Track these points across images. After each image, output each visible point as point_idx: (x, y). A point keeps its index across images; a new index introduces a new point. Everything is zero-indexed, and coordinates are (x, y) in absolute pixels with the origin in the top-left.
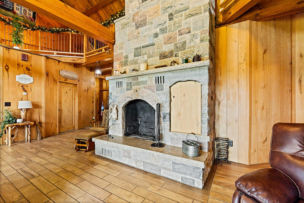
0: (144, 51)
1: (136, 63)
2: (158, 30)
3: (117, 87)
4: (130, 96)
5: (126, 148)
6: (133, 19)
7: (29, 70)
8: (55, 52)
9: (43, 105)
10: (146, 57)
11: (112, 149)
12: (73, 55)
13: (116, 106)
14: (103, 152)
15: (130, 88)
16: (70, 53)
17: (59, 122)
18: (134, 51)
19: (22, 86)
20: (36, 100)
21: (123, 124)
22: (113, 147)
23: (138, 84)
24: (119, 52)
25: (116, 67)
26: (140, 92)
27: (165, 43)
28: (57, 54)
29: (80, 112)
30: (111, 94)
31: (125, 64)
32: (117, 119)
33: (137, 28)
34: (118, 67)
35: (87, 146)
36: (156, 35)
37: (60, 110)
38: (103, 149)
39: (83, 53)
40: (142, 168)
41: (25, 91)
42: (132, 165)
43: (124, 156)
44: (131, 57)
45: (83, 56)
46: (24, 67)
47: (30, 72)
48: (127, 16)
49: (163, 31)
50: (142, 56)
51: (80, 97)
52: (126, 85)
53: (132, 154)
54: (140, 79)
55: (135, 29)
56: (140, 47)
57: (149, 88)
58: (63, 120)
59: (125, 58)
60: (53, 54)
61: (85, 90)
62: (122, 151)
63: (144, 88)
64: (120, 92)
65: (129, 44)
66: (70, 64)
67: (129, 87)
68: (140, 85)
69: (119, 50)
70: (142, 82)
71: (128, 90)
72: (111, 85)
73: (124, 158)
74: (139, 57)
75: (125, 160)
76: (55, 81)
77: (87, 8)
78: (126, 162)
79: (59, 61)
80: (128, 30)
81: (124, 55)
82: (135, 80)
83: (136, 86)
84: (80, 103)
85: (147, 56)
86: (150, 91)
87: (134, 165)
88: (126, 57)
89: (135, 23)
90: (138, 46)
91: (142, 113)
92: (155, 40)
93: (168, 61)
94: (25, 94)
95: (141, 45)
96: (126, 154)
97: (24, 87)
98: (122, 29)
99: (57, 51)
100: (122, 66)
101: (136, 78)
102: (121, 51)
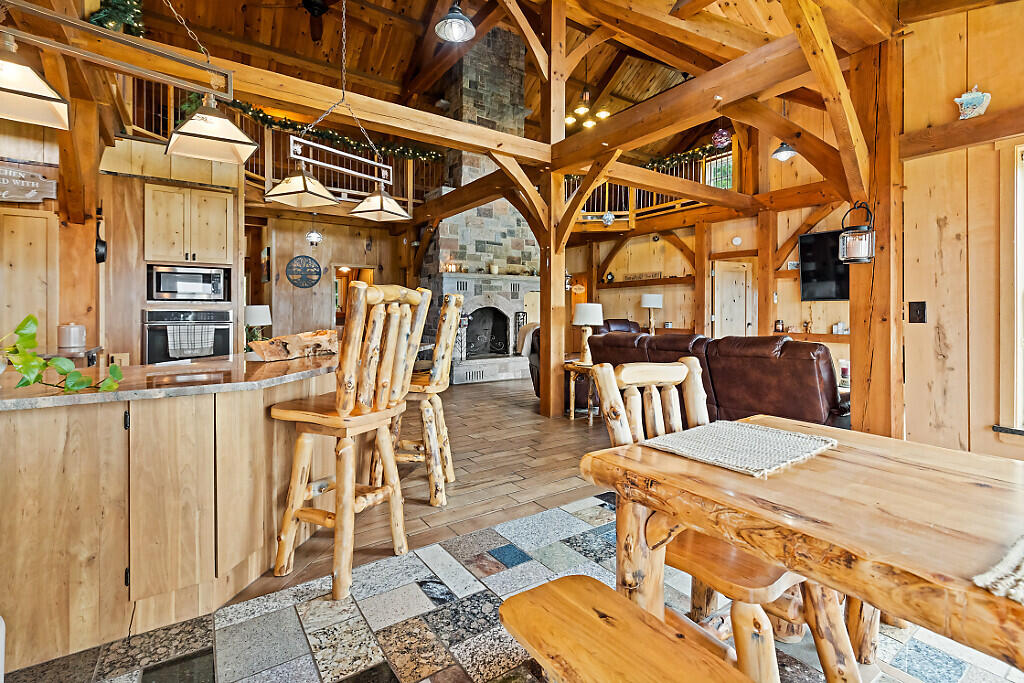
0: (489, 247)
1: (478, 259)
2: (505, 230)
3: (458, 289)
4: (480, 302)
10: (492, 256)
11: (484, 369)
15: (480, 293)
18: (475, 243)
23: (491, 288)
24: (451, 236)
25: (446, 257)
26: (493, 298)
27: (513, 248)
31: (462, 256)
33: (480, 215)
34: (449, 258)
36: (504, 235)
44: (471, 250)
49: (511, 233)
50: (486, 254)
52: (473, 288)
54: (494, 283)
55: (476, 214)
56: (484, 242)
57: (505, 295)
59: (461, 249)
62: (498, 366)
63: (499, 294)
65: (467, 230)
67: (478, 291)
68: (493, 290)
69: (451, 234)
70: (496, 287)
71: (475, 294)
72: (448, 285)
73: (500, 375)
74: (483, 253)
81: (460, 243)
82: (487, 283)
83: (488, 291)
85: (493, 254)
86: (505, 299)
88: (463, 248)
90: (482, 239)
92: (502, 240)
93: (517, 267)
95: (485, 240)
96: (503, 368)
100: (456, 258)
101: (488, 281)
102: (455, 237)
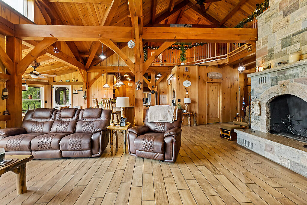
0: (295, 39)
1: (284, 54)
3: (260, 83)
4: (276, 91)
5: (268, 143)
6: (280, 8)
7: (189, 77)
8: (204, 60)
9: (197, 101)
10: (298, 46)
11: (254, 142)
12: (217, 58)
13: (258, 102)
14: (245, 143)
15: (275, 83)
16: (215, 57)
17: (208, 115)
18: (281, 42)
19: (186, 89)
20: (193, 98)
21: (267, 121)
22: (254, 140)
23: (287, 77)
24: (262, 47)
25: (259, 63)
26: (289, 86)
28: (206, 61)
29: (224, 107)
30: (253, 90)
31: (270, 57)
32: (260, 115)
33: (285, 15)
34: (261, 62)
35: (230, 135)
37: (208, 105)
38: (245, 141)
39: (226, 54)
40: (289, 167)
41: (187, 92)
42: (276, 161)
43: (266, 150)
44: (277, 49)
45: (226, 57)
46: (187, 76)
47: (190, 78)
48: (272, 8)
50: (292, 46)
51: (223, 94)
52: (270, 80)
53: (276, 149)
54: (289, 72)
55: (282, 17)
56: (290, 36)
58: (210, 113)
59: (269, 52)
60: (202, 61)
61: (229, 87)
62: (264, 145)
63: (295, 81)
64: (264, 88)
65: (274, 35)
66: (216, 66)
68: (288, 78)
69: (263, 45)
70: (291, 75)
71: (272, 85)
72: (253, 82)
73: (266, 153)
74: (288, 47)
75: (268, 154)
76: (204, 82)
77: (230, 10)
78: (269, 157)
79: (207, 66)
80: (273, 22)
81: (268, 49)
82: (282, 74)
83: (283, 81)
84: (224, 99)
85: (299, 43)
86: (304, 85)
87: (279, 162)
88: (272, 50)
89: (282, 12)
90: (287, 35)
91: (296, 110)
94: (187, 93)
95: (291, 33)
96: (268, 149)
97: (187, 89)
98: (265, 23)
99: (205, 58)
100: (266, 60)
101: (284, 71)
102: (265, 46)
